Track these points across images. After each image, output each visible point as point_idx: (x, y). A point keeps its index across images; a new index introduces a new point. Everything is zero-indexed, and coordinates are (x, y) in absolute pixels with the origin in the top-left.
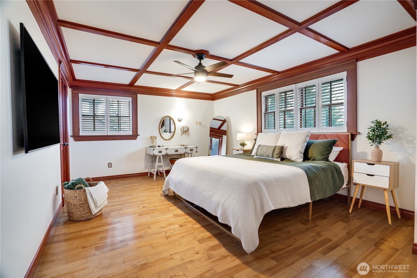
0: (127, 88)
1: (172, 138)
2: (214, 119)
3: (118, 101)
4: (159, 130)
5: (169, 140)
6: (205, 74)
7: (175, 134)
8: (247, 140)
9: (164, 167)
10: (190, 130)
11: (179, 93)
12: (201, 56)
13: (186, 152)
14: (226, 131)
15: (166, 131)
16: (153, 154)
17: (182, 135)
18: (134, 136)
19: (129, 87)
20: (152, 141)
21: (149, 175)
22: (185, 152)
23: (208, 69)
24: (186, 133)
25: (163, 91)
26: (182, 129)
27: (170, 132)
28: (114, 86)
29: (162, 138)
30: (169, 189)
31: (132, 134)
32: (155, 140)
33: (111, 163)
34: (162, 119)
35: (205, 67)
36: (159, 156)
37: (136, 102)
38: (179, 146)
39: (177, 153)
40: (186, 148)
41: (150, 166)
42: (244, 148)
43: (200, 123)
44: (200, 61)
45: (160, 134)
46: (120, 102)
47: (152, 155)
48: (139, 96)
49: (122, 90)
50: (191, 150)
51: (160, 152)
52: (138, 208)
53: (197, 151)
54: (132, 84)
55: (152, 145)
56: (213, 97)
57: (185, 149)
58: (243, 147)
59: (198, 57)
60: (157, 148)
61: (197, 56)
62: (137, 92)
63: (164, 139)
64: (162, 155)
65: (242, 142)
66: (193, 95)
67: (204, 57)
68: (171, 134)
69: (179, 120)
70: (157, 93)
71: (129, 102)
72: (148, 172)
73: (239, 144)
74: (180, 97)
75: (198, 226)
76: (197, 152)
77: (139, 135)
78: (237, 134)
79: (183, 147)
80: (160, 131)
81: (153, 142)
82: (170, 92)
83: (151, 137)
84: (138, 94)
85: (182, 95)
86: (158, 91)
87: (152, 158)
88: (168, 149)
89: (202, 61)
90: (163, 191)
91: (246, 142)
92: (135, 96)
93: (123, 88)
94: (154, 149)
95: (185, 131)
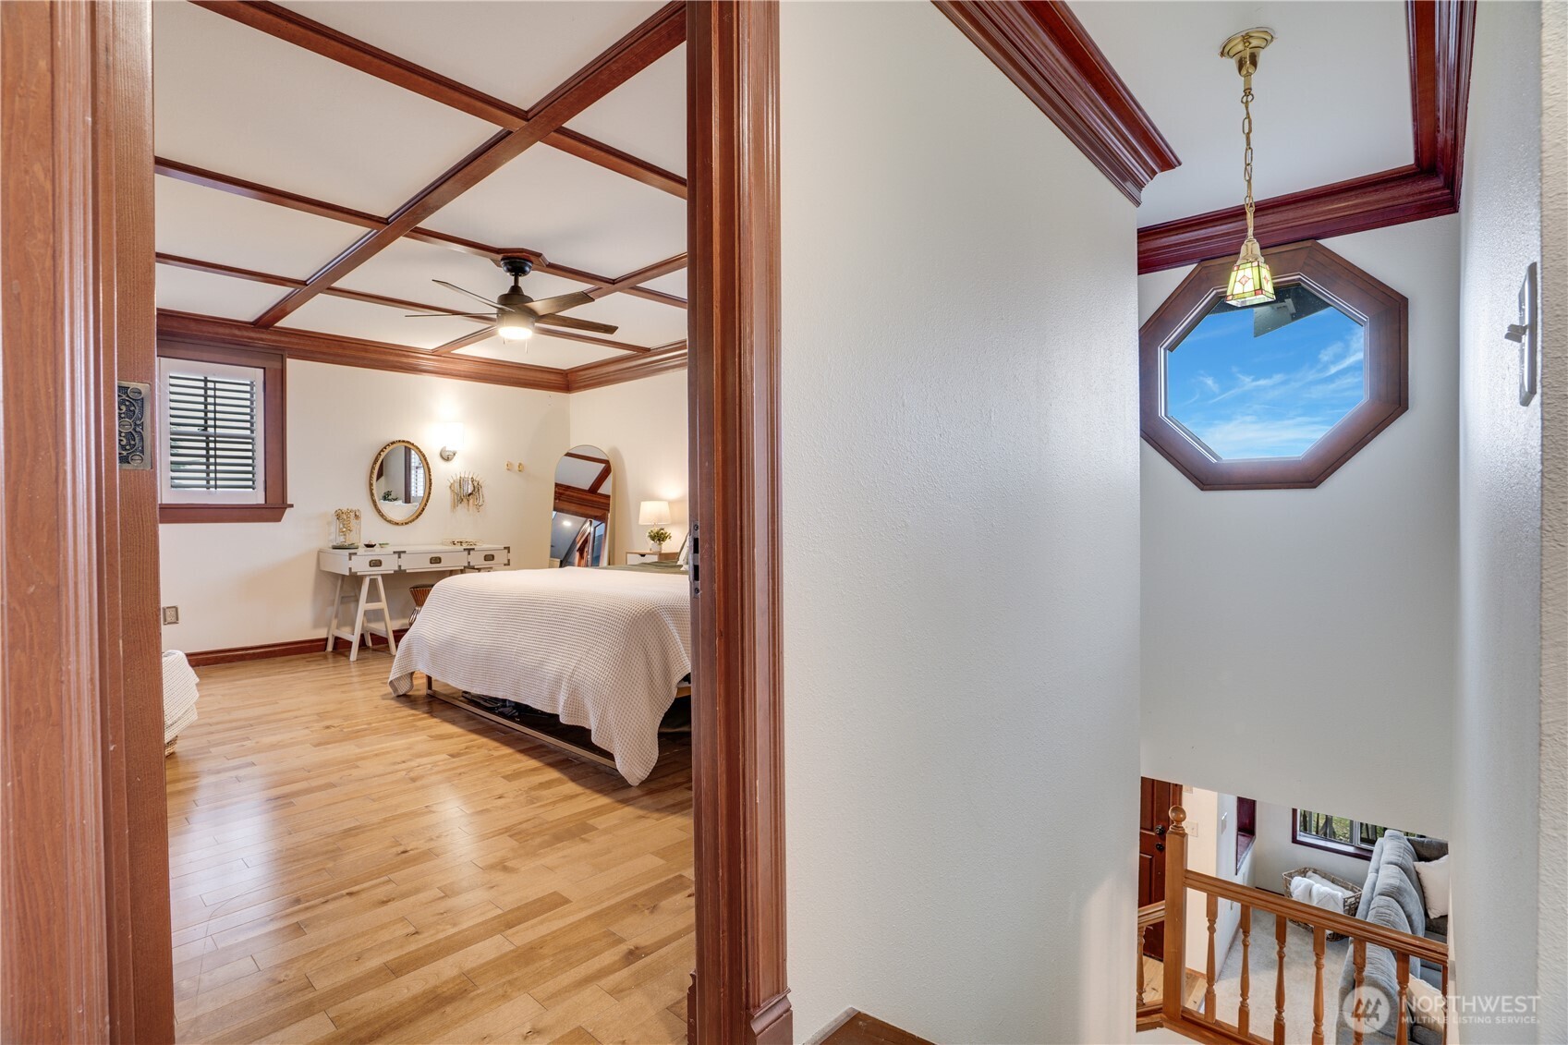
0: (246, 334)
1: (417, 517)
2: (569, 455)
3: (206, 378)
4: (371, 490)
5: (406, 523)
6: (531, 319)
7: (428, 504)
8: (674, 523)
9: (391, 618)
10: (485, 491)
11: (446, 364)
12: (518, 265)
13: (471, 564)
14: (609, 497)
15: (390, 497)
16: (350, 569)
17: (454, 506)
18: (273, 509)
19: (253, 331)
20: (341, 526)
21: (330, 648)
22: (466, 565)
23: (539, 306)
24: (471, 501)
25: (385, 353)
26: (457, 485)
27: (408, 500)
28: (193, 325)
29: (382, 516)
30: (412, 674)
31: (262, 501)
32: (353, 522)
33: (176, 608)
34: (382, 451)
35: (532, 301)
36: (372, 577)
37: (279, 387)
38: (442, 544)
39: (436, 567)
40: (469, 550)
41: (336, 617)
42: (661, 549)
43: (521, 468)
44: (516, 281)
45: (374, 502)
46: (215, 382)
47: (344, 576)
48: (293, 365)
49: (224, 341)
50: (489, 558)
51: (376, 563)
52: (307, 731)
53: (509, 560)
54: (266, 322)
55: (342, 539)
56: (566, 381)
57: (466, 552)
58: (660, 544)
59: (510, 267)
60: (362, 550)
61: (506, 264)
62: (284, 350)
63: (390, 522)
64: (382, 575)
65: (656, 530)
66: (499, 372)
67: (527, 269)
68: (414, 507)
69: (445, 455)
70: (364, 358)
71: (252, 385)
72: (326, 639)
73: (648, 534)
74: (448, 374)
75: (507, 750)
76: (509, 564)
77: (292, 506)
78: (642, 503)
79: (458, 547)
80: (374, 492)
81: (345, 530)
82: (413, 357)
83: (339, 515)
84: (288, 360)
85: (455, 370)
86: (366, 351)
87: (342, 587)
88: (405, 552)
89: (522, 280)
90: (391, 681)
91: (668, 530)
92: (277, 365)
93: (228, 335)
94: (350, 554)
95: (468, 494)
